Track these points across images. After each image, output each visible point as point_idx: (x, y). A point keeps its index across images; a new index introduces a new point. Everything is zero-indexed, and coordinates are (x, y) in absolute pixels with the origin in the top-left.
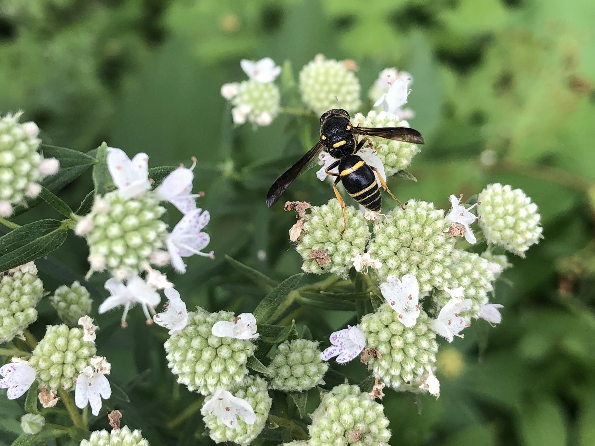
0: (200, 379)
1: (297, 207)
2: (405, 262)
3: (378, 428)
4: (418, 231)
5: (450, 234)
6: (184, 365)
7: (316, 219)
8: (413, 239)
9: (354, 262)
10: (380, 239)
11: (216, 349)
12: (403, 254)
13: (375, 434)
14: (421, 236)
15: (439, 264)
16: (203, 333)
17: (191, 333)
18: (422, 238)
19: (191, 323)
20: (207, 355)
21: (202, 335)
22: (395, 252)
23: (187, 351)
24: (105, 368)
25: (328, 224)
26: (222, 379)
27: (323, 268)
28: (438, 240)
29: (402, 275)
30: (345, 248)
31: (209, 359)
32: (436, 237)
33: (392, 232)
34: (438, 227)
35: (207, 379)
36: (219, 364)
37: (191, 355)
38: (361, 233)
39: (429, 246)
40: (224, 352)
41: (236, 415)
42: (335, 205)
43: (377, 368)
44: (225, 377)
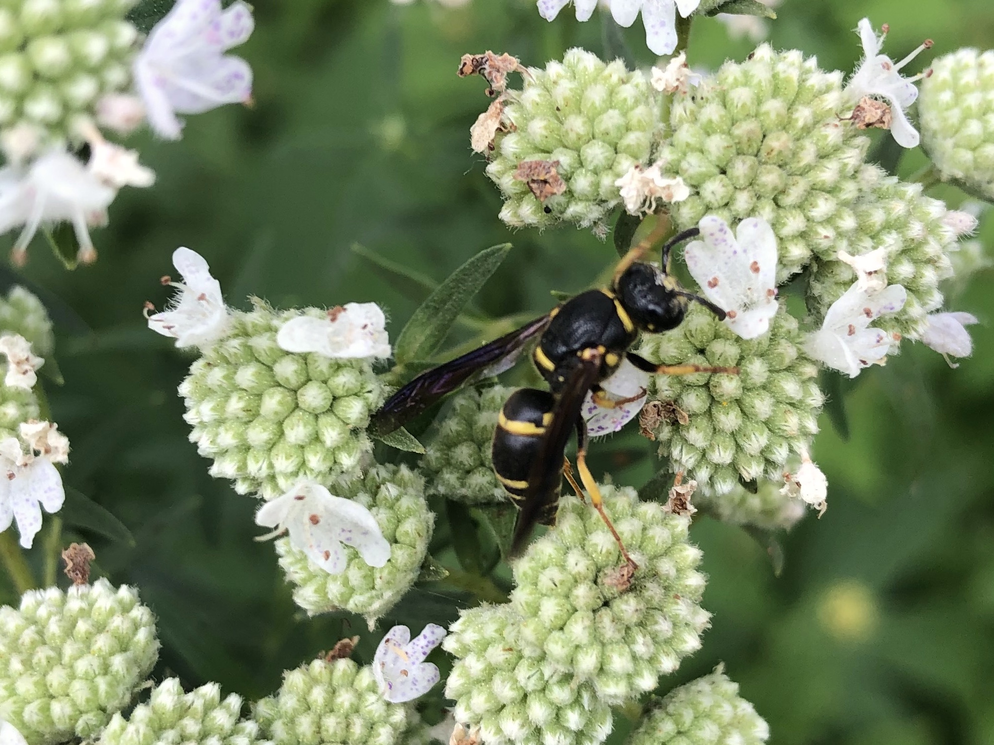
0: (258, 462)
1: (486, 66)
2: (745, 189)
3: (674, 566)
4: (778, 115)
5: (857, 121)
6: (222, 429)
7: (531, 95)
8: (764, 136)
9: (621, 188)
10: (686, 134)
11: (295, 392)
12: (741, 169)
13: (668, 578)
14: (785, 125)
15: (827, 196)
16: (263, 353)
17: (236, 354)
18: (787, 132)
19: (236, 331)
20: (272, 402)
21: (261, 359)
22: (722, 165)
23: (227, 397)
24: (56, 448)
25: (561, 103)
26: (309, 461)
27: (547, 210)
28: (826, 137)
29: (736, 221)
30: (601, 157)
31: (276, 413)
32: (823, 129)
33: (715, 118)
34: (828, 107)
35: (274, 461)
36: (301, 424)
37: (235, 405)
38: (639, 121)
39: (804, 152)
40: (313, 396)
41: (341, 542)
42: (578, 62)
43: (679, 448)
44: (315, 455)
